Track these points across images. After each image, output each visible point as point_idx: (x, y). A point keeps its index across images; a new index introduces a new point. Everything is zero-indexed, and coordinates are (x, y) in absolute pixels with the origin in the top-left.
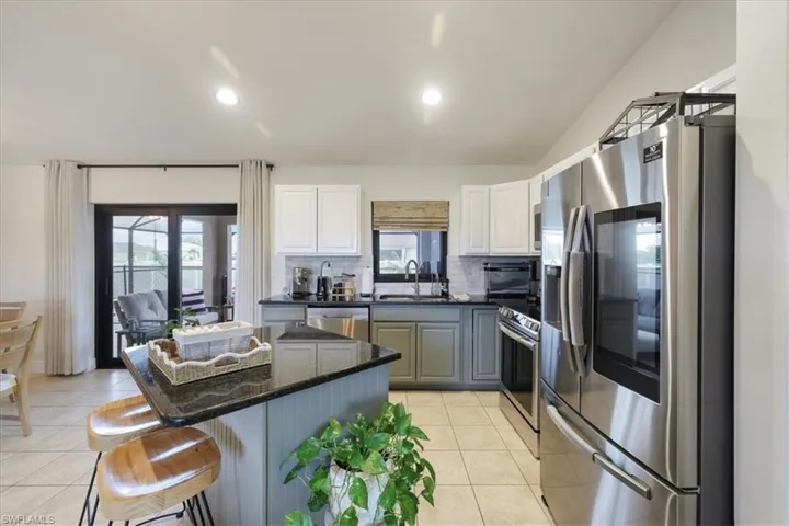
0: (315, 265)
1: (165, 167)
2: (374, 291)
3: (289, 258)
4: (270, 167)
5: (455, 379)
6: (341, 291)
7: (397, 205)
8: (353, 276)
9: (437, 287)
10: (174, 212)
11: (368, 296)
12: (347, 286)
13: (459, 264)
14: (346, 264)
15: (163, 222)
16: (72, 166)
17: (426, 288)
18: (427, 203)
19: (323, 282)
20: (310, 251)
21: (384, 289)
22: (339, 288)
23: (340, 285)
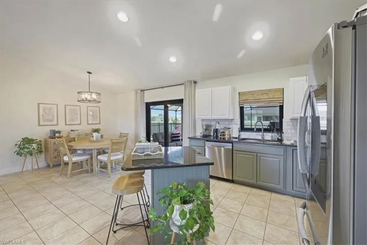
0: (213, 123)
1: (163, 88)
2: (239, 136)
3: (203, 120)
4: (195, 82)
5: (280, 187)
6: (224, 135)
7: (252, 93)
8: (230, 128)
9: (275, 135)
10: (165, 103)
11: (236, 138)
12: (227, 133)
13: (290, 123)
14: (227, 123)
15: (162, 107)
16: (140, 91)
17: (268, 136)
18: (269, 90)
19: (216, 131)
20: (209, 117)
21: (244, 135)
22: (223, 134)
23: (223, 132)
